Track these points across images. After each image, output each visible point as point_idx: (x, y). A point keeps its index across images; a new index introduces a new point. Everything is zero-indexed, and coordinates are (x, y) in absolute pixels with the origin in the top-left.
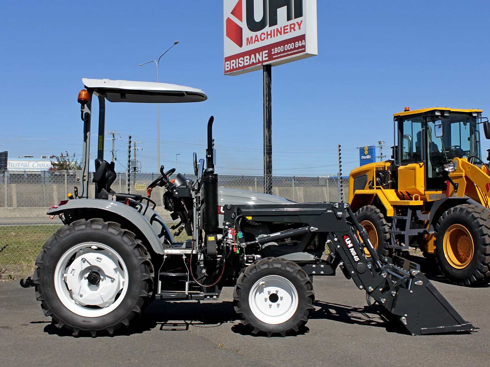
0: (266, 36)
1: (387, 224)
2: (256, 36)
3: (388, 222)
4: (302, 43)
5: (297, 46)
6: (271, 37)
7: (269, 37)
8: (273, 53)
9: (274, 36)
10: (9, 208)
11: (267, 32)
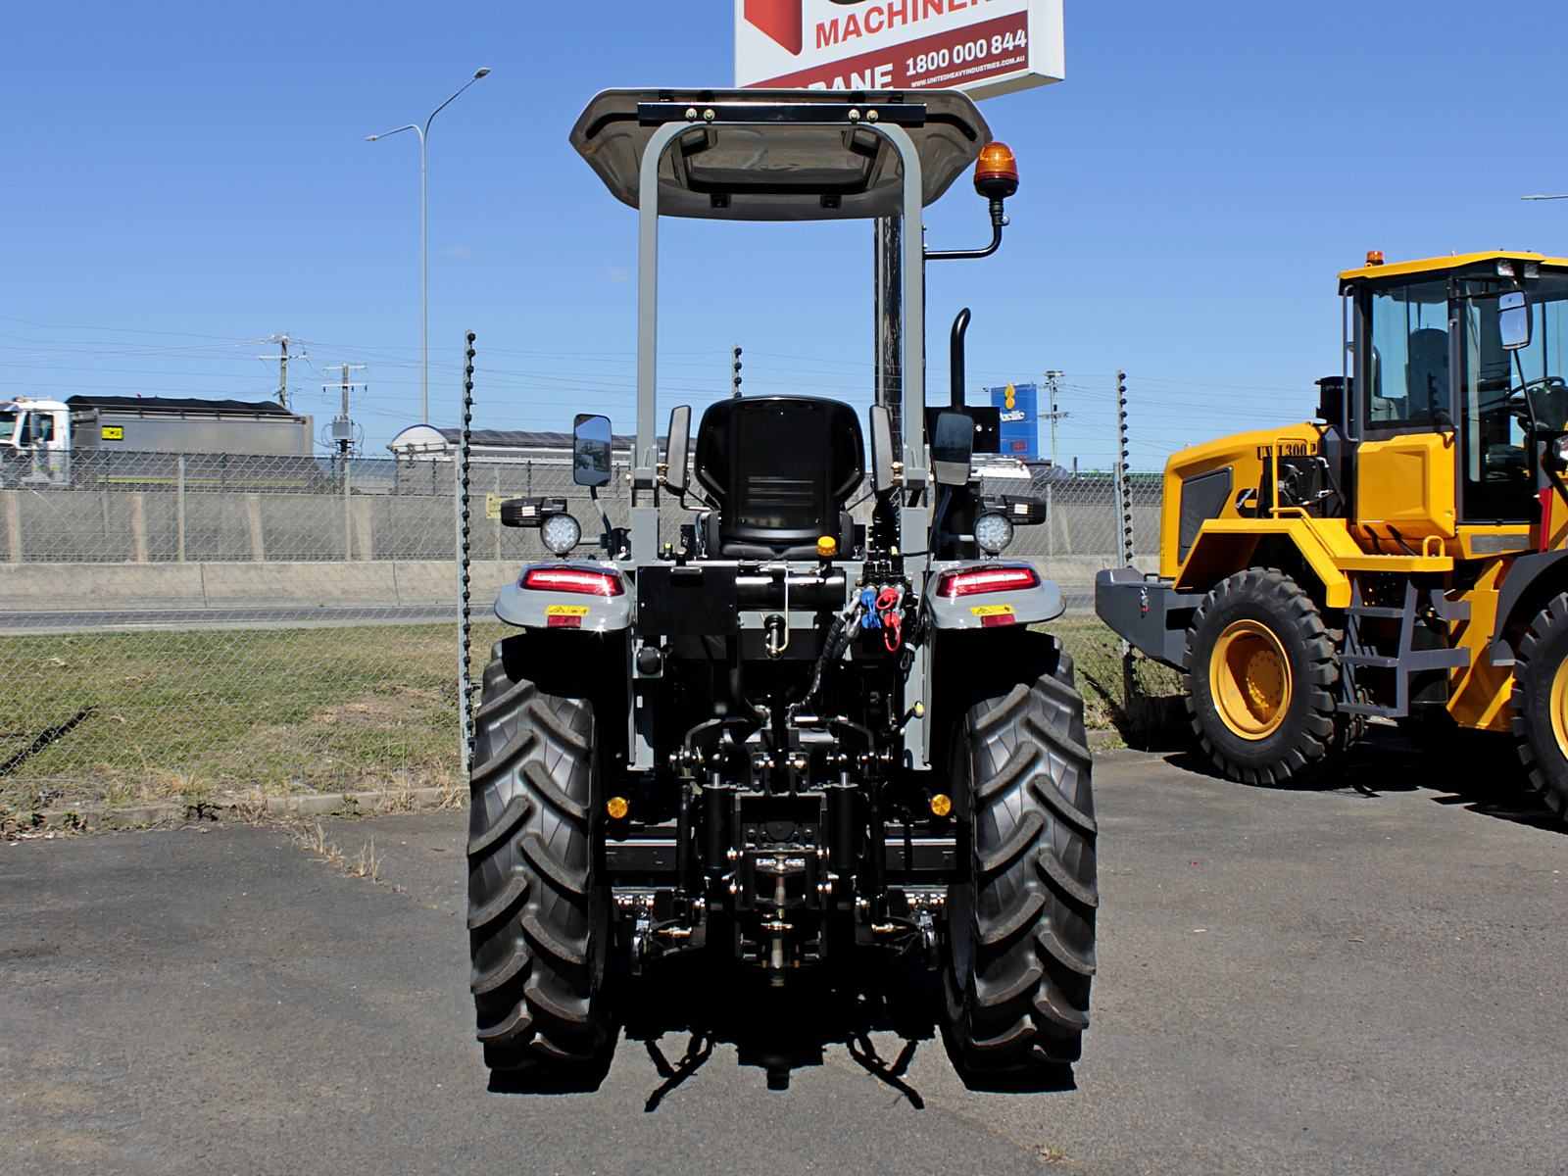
0: (885, 17)
1: (1326, 631)
2: (852, 18)
3: (1327, 627)
4: (1014, 40)
5: (997, 48)
6: (904, 21)
8: (911, 72)
9: (915, 18)
11: (890, 6)
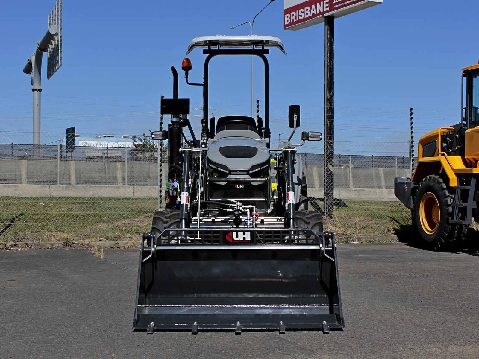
1: (451, 195)
3: (451, 194)
8: (334, 2)
10: (62, 186)
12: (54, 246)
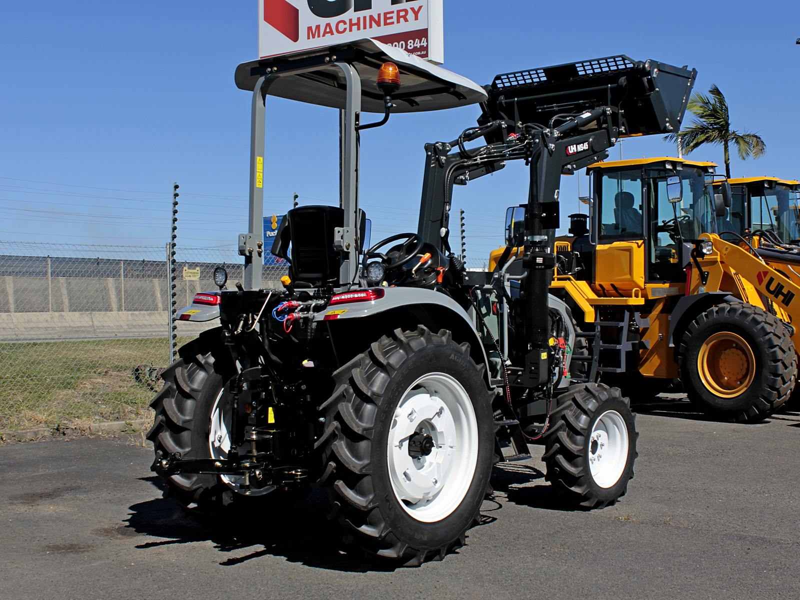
0: (347, 26)
2: (328, 25)
4: (420, 43)
5: (411, 46)
6: (359, 29)
7: (355, 28)
9: (365, 28)
12: (40, 436)
